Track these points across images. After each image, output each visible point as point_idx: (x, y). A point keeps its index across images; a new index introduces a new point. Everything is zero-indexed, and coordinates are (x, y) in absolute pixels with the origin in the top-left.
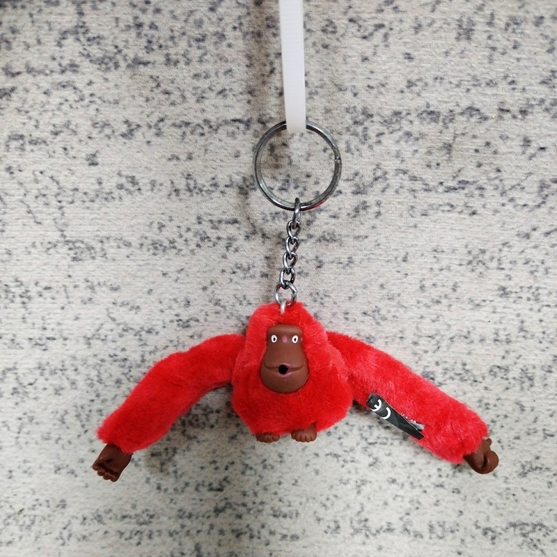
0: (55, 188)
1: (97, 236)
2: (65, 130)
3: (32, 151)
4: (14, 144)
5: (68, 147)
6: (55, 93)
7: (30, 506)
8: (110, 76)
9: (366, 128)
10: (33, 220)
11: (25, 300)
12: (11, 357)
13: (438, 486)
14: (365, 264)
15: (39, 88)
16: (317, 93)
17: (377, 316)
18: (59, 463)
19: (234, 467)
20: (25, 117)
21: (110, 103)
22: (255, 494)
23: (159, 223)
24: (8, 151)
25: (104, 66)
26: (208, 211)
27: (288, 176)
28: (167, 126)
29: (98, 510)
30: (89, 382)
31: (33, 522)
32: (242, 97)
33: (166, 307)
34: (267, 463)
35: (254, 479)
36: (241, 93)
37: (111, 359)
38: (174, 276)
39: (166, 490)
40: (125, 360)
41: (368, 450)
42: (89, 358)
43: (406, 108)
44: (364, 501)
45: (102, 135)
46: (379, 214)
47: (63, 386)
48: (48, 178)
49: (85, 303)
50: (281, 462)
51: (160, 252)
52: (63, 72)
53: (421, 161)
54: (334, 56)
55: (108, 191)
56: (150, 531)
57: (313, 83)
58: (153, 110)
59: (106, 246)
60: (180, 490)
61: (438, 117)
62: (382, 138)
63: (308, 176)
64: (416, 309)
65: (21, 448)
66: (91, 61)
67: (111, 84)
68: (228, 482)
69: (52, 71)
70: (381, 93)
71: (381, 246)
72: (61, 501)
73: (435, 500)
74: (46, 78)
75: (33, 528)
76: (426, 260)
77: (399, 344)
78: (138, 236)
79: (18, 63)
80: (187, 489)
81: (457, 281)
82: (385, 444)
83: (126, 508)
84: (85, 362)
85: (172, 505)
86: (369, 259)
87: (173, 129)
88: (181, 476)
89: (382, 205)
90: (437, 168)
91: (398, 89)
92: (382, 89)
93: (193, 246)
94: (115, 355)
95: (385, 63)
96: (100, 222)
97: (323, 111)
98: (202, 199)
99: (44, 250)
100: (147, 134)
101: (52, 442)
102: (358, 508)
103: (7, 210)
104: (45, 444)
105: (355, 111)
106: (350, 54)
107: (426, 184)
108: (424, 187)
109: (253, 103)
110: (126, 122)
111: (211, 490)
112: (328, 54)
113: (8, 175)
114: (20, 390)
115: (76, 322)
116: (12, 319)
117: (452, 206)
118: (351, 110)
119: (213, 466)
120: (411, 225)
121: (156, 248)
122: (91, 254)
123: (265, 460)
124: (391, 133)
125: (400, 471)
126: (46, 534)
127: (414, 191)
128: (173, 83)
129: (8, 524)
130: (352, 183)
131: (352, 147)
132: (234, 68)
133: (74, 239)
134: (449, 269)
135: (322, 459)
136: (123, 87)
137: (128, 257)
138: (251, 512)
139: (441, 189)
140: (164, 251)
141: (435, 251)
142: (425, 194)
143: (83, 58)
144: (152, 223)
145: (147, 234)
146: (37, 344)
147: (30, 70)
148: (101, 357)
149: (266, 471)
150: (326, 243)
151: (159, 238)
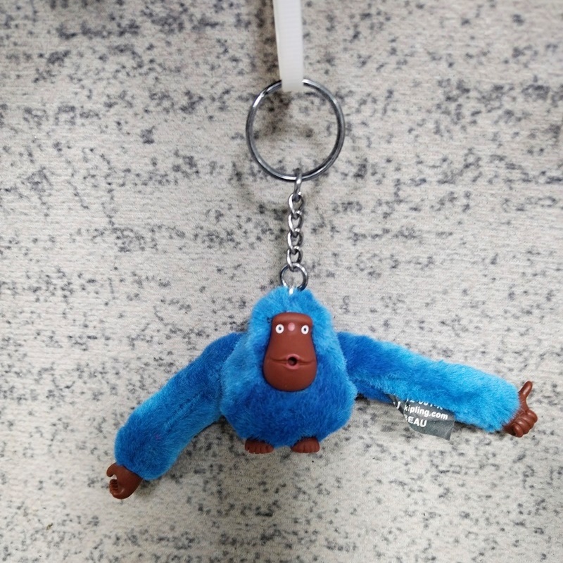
0: (104, 168)
1: (149, 224)
2: (120, 101)
3: (83, 125)
4: (64, 117)
5: (122, 122)
6: (111, 58)
7: (60, 521)
8: (173, 39)
9: (460, 106)
10: (79, 204)
11: (67, 293)
12: (48, 356)
13: (517, 524)
14: (447, 265)
15: (94, 52)
16: (405, 62)
17: (457, 326)
18: (93, 476)
19: (286, 490)
20: (77, 86)
21: (171, 71)
22: (308, 522)
23: (216, 211)
24: (57, 124)
25: (167, 27)
26: (272, 200)
27: (366, 160)
28: (233, 99)
29: (133, 530)
30: (131, 387)
31: (62, 539)
32: (319, 66)
33: (220, 308)
34: (323, 487)
35: (307, 505)
36: (319, 62)
37: (156, 363)
38: (230, 272)
39: (208, 512)
40: (171, 364)
41: (439, 479)
42: (133, 361)
43: (509, 81)
44: (432, 536)
45: (159, 108)
46: (467, 207)
47: (102, 391)
48: (98, 157)
49: (131, 300)
50: (339, 487)
51: (216, 245)
52: (122, 34)
53: (522, 147)
54: (430, 18)
55: (163, 173)
56: (189, 557)
57: (402, 51)
58: (218, 80)
59: (157, 235)
60: (224, 513)
61: (547, 93)
62: (479, 118)
63: (389, 161)
64: (502, 320)
65: (54, 457)
66: (153, 22)
67: (173, 49)
68: (278, 507)
69: (110, 33)
70: (481, 63)
71: (467, 245)
72: (93, 518)
73: (514, 539)
74: (103, 41)
75: (62, 546)
76: (518, 263)
77: (480, 359)
78: (193, 225)
79: (73, 23)
80: (232, 512)
81: (553, 288)
82: (459, 473)
83: (164, 530)
84: (127, 364)
85: (215, 529)
86: (452, 260)
87: (239, 103)
88: (226, 497)
89: (472, 196)
90: (540, 155)
91: (502, 58)
92: (483, 59)
93: (253, 239)
94: (161, 359)
95: (488, 27)
96: (152, 208)
97: (412, 85)
98: (267, 184)
99: (90, 238)
100: (210, 109)
101: (87, 452)
102: (425, 545)
103: (53, 192)
104: (79, 454)
105: (449, 84)
106: (448, 15)
107: (526, 174)
108: (523, 176)
109: (331, 73)
110: (188, 93)
111: (258, 514)
112: (422, 16)
113: (55, 152)
114: (56, 393)
115: (120, 320)
116: (53, 313)
117: (554, 200)
118: (444, 84)
119: (262, 488)
120: (503, 221)
121: (212, 240)
122: (140, 244)
123: (320, 485)
124: (489, 111)
125: (475, 504)
126: (76, 553)
127: (510, 181)
128: (242, 48)
129: (35, 540)
130: (439, 170)
131: (442, 127)
132: (312, 31)
133: (122, 227)
134: (544, 274)
135: (386, 486)
136: (187, 53)
137: (180, 249)
138: (303, 542)
139: (542, 180)
140: (221, 243)
141: (530, 252)
142: (524, 185)
143: (145, 18)
144: (209, 211)
145: (203, 224)
146: (77, 343)
147: (86, 32)
148: (145, 360)
149: (322, 497)
150: (404, 239)
151: (216, 228)
